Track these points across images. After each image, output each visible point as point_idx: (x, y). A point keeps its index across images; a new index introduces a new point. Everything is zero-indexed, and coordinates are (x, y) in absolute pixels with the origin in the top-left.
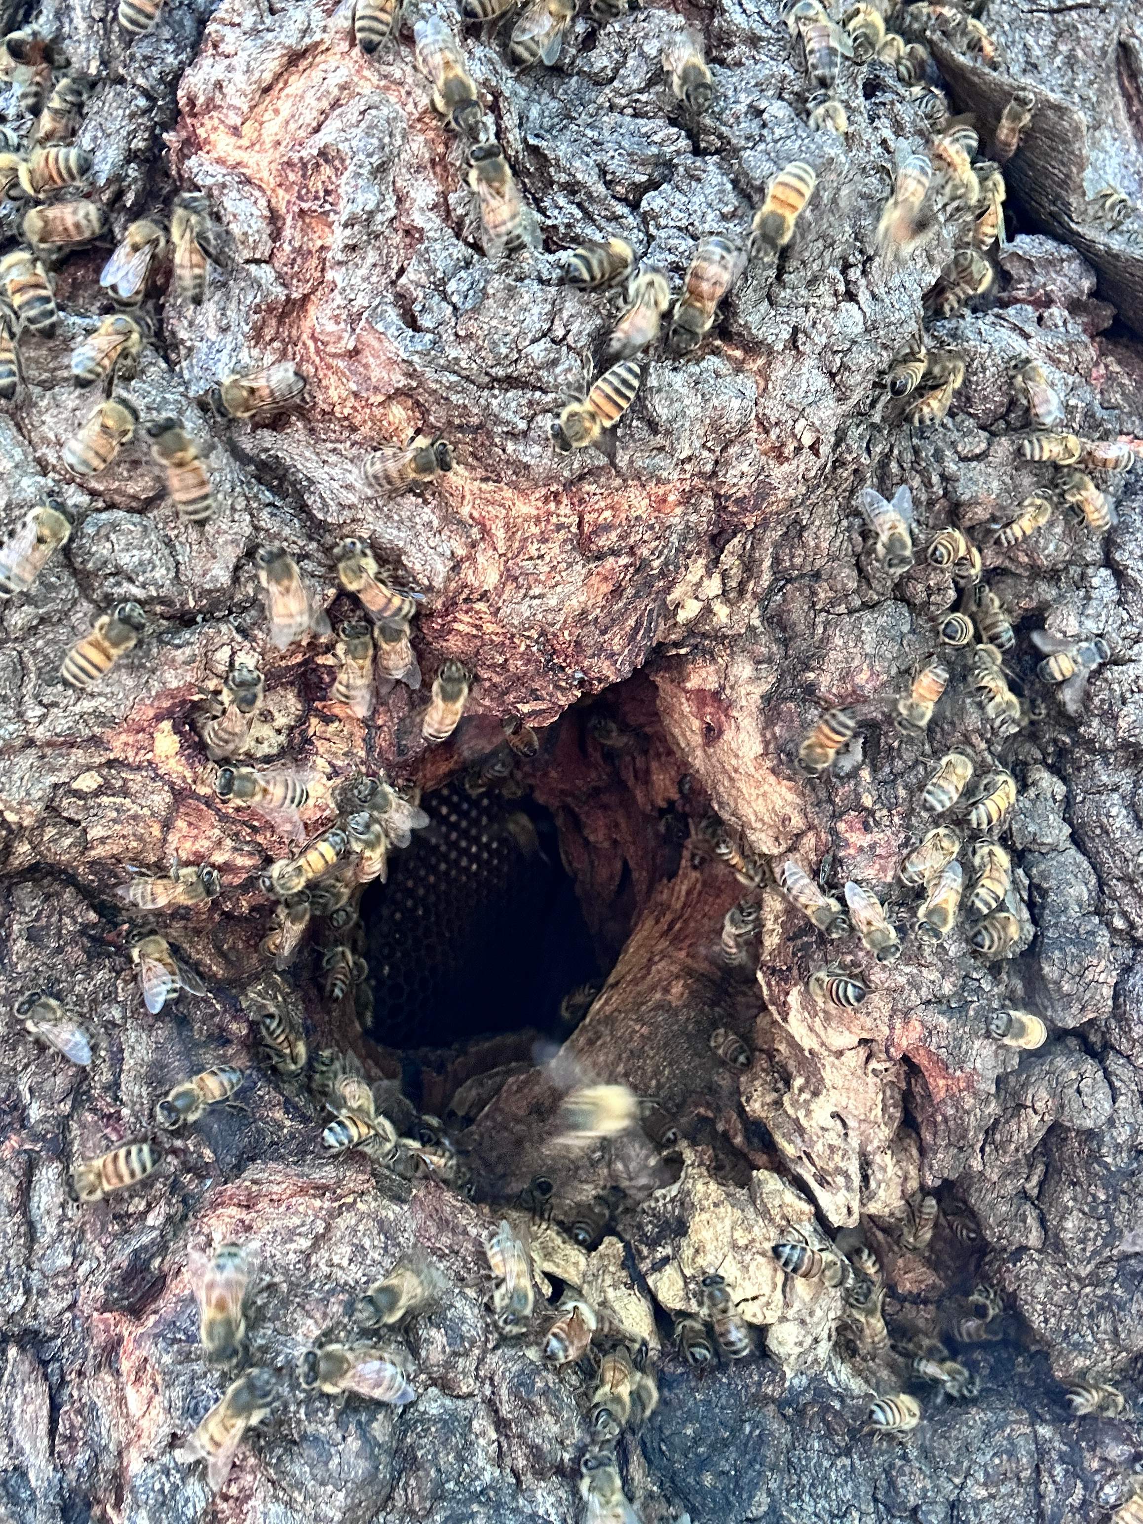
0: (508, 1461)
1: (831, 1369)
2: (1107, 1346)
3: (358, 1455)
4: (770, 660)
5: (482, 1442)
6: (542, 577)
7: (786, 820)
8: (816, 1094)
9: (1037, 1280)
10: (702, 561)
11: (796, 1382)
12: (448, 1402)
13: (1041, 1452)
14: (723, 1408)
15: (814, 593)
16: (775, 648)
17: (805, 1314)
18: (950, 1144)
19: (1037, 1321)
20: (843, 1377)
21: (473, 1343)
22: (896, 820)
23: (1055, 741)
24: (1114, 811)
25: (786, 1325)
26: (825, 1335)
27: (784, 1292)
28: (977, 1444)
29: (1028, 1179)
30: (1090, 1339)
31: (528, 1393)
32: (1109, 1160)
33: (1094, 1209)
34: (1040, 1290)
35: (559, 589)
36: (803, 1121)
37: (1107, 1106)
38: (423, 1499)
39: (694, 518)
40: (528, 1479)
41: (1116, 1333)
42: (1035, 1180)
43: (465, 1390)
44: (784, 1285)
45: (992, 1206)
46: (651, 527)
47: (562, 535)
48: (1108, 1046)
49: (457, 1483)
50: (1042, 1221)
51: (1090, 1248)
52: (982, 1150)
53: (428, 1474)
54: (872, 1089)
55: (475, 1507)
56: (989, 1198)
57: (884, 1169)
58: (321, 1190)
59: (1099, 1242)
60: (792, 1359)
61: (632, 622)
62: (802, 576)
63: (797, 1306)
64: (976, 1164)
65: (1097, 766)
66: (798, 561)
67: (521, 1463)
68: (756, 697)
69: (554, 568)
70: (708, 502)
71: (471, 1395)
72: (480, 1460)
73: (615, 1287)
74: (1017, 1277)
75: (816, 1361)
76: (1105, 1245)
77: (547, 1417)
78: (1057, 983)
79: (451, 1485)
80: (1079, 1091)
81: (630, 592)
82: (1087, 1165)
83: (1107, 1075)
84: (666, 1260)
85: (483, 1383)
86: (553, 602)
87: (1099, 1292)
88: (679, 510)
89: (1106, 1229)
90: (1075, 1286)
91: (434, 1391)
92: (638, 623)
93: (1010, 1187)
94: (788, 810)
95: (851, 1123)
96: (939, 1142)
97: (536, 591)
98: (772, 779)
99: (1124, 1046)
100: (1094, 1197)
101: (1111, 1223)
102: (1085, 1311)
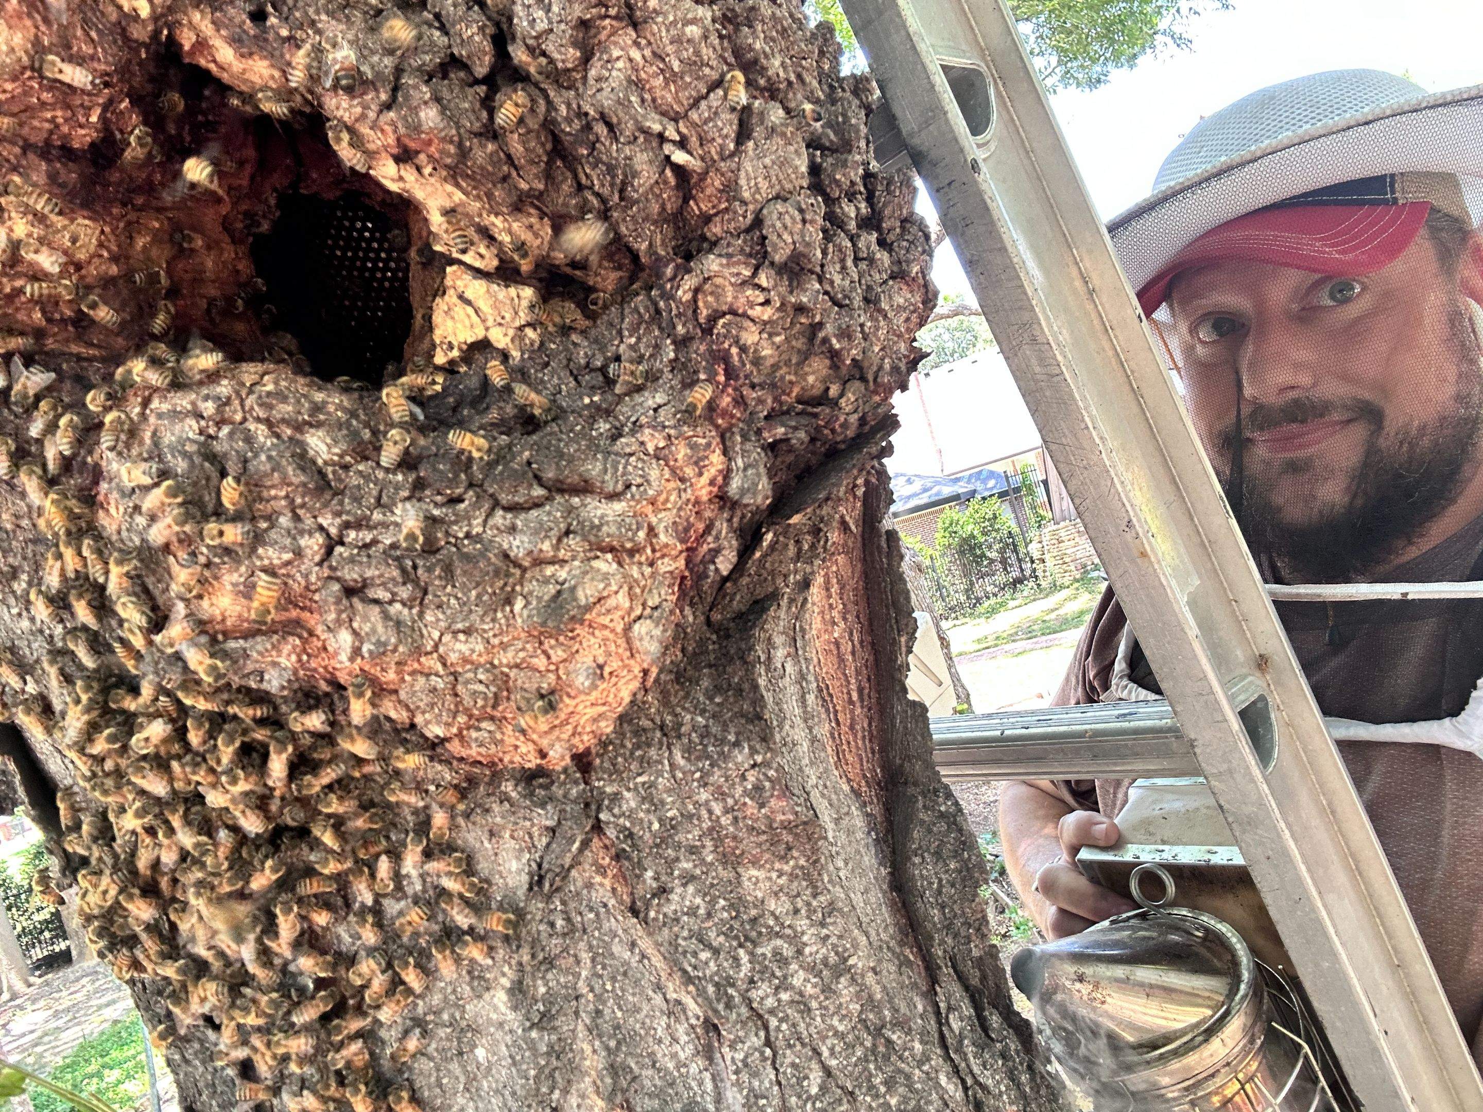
17: (499, 320)
25: (492, 331)
27: (478, 315)
36: (433, 230)
40: (298, 436)
44: (476, 312)
45: (565, 205)
53: (234, 456)
54: (438, 185)
56: (560, 201)
60: (510, 345)
63: (491, 319)
72: (262, 439)
101: (604, 163)
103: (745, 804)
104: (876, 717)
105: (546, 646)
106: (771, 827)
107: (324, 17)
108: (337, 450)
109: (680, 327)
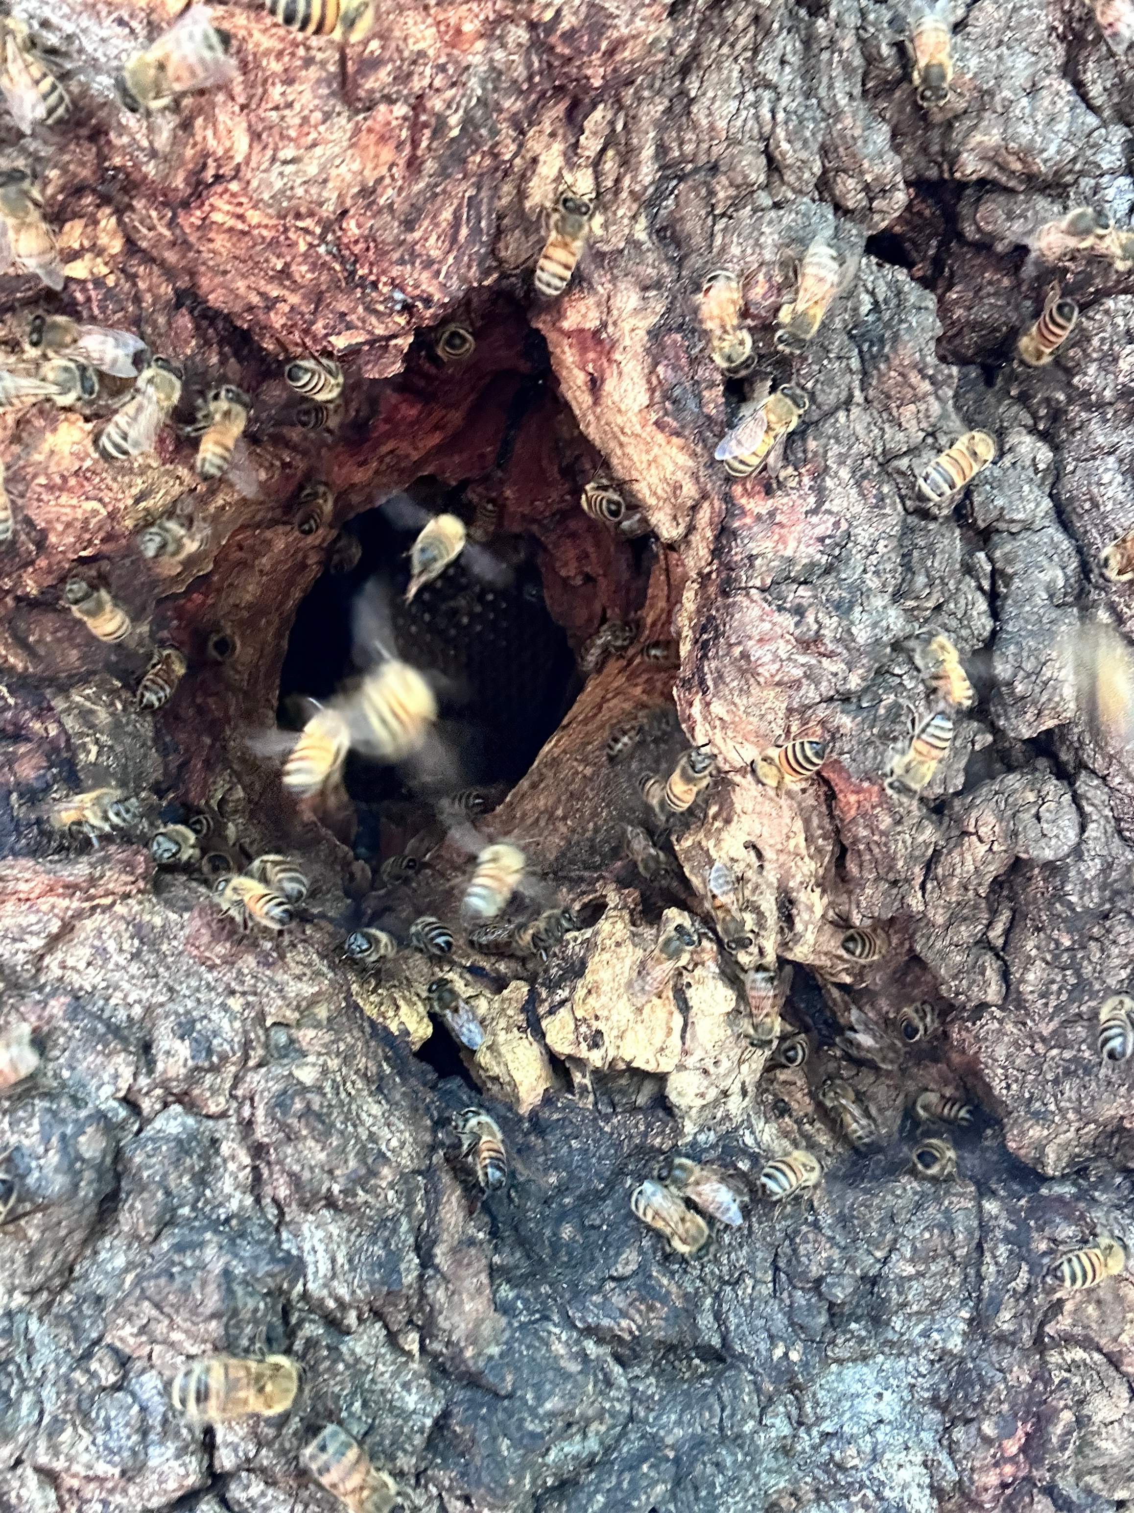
0: (268, 1190)
1: (750, 1127)
2: (1071, 1115)
3: (57, 1170)
4: (658, 285)
5: (232, 1166)
6: (293, 133)
7: (677, 487)
8: (728, 821)
9: (998, 1041)
10: (558, 147)
11: (701, 1138)
12: (191, 1121)
13: (984, 1227)
14: (600, 1159)
15: (712, 193)
16: (665, 268)
18: (878, 879)
19: (998, 1087)
20: (766, 1138)
21: (224, 1058)
22: (806, 480)
23: (1048, 401)
24: (1106, 479)
25: (684, 1074)
26: (736, 1088)
27: (683, 1038)
28: (904, 1216)
29: (989, 926)
30: (1052, 1107)
31: (284, 1114)
32: (1074, 899)
33: (1057, 957)
34: (1001, 1052)
35: (318, 151)
36: (712, 852)
37: (1072, 835)
38: (148, 1224)
39: (499, 55)
40: (292, 1212)
41: (1079, 1100)
42: (999, 928)
43: (213, 1109)
44: (684, 1030)
45: (943, 955)
46: (442, 68)
47: (313, 72)
48: (1082, 765)
49: (194, 1208)
50: (1005, 975)
51: (1053, 1003)
52: (923, 887)
53: (154, 1196)
54: (787, 814)
55: (208, 1236)
56: (939, 945)
57: (810, 909)
58: (71, 888)
59: (1064, 996)
60: (694, 1112)
61: (447, 215)
62: (696, 170)
63: (698, 1054)
64: (915, 903)
65: (1093, 426)
66: (689, 148)
67: (283, 1192)
68: (642, 333)
69: (305, 120)
70: (519, 34)
71: (223, 1115)
72: (227, 1185)
73: (508, 1030)
74: (976, 1037)
75: (727, 1117)
76: (1071, 1000)
77: (310, 1143)
78: (1010, 684)
79: (185, 1211)
80: (1038, 818)
81: (430, 166)
82: (1050, 905)
83: (1076, 799)
84: (562, 1003)
85: (241, 1105)
86: (312, 169)
87: (1067, 1055)
88: (480, 45)
89: (1073, 981)
90: (1040, 1047)
91: (176, 1108)
92: (457, 216)
93: (965, 933)
94: (679, 475)
95: (768, 854)
96: (866, 875)
97: (288, 153)
98: (660, 437)
99: (1099, 764)
100: (1058, 943)
101: (1078, 974)
102: (1050, 1076)
107: (844, 473)
108: (343, 1291)
109: (1006, 1315)
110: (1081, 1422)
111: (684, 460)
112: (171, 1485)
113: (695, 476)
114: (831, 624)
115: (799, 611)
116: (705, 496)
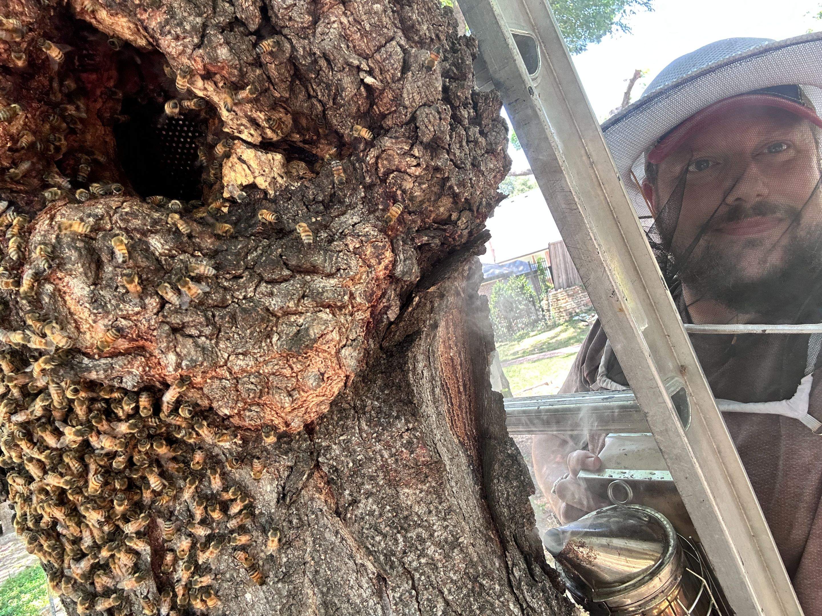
25: (258, 179)
44: (248, 168)
48: (279, 27)
52: (275, 90)
57: (260, 118)
60: (268, 187)
63: (257, 172)
64: (277, 95)
67: (138, 236)
71: (112, 228)
75: (281, 185)
83: (284, 36)
85: (116, 225)
94: (128, 25)
101: (324, 83)
103: (402, 451)
104: (473, 400)
105: (291, 362)
106: (417, 465)
108: (167, 247)
109: (367, 179)
110: (404, 192)
111: (125, 19)
112: (155, 304)
113: (130, 21)
114: (178, 30)
115: (169, 32)
116: (136, 25)
